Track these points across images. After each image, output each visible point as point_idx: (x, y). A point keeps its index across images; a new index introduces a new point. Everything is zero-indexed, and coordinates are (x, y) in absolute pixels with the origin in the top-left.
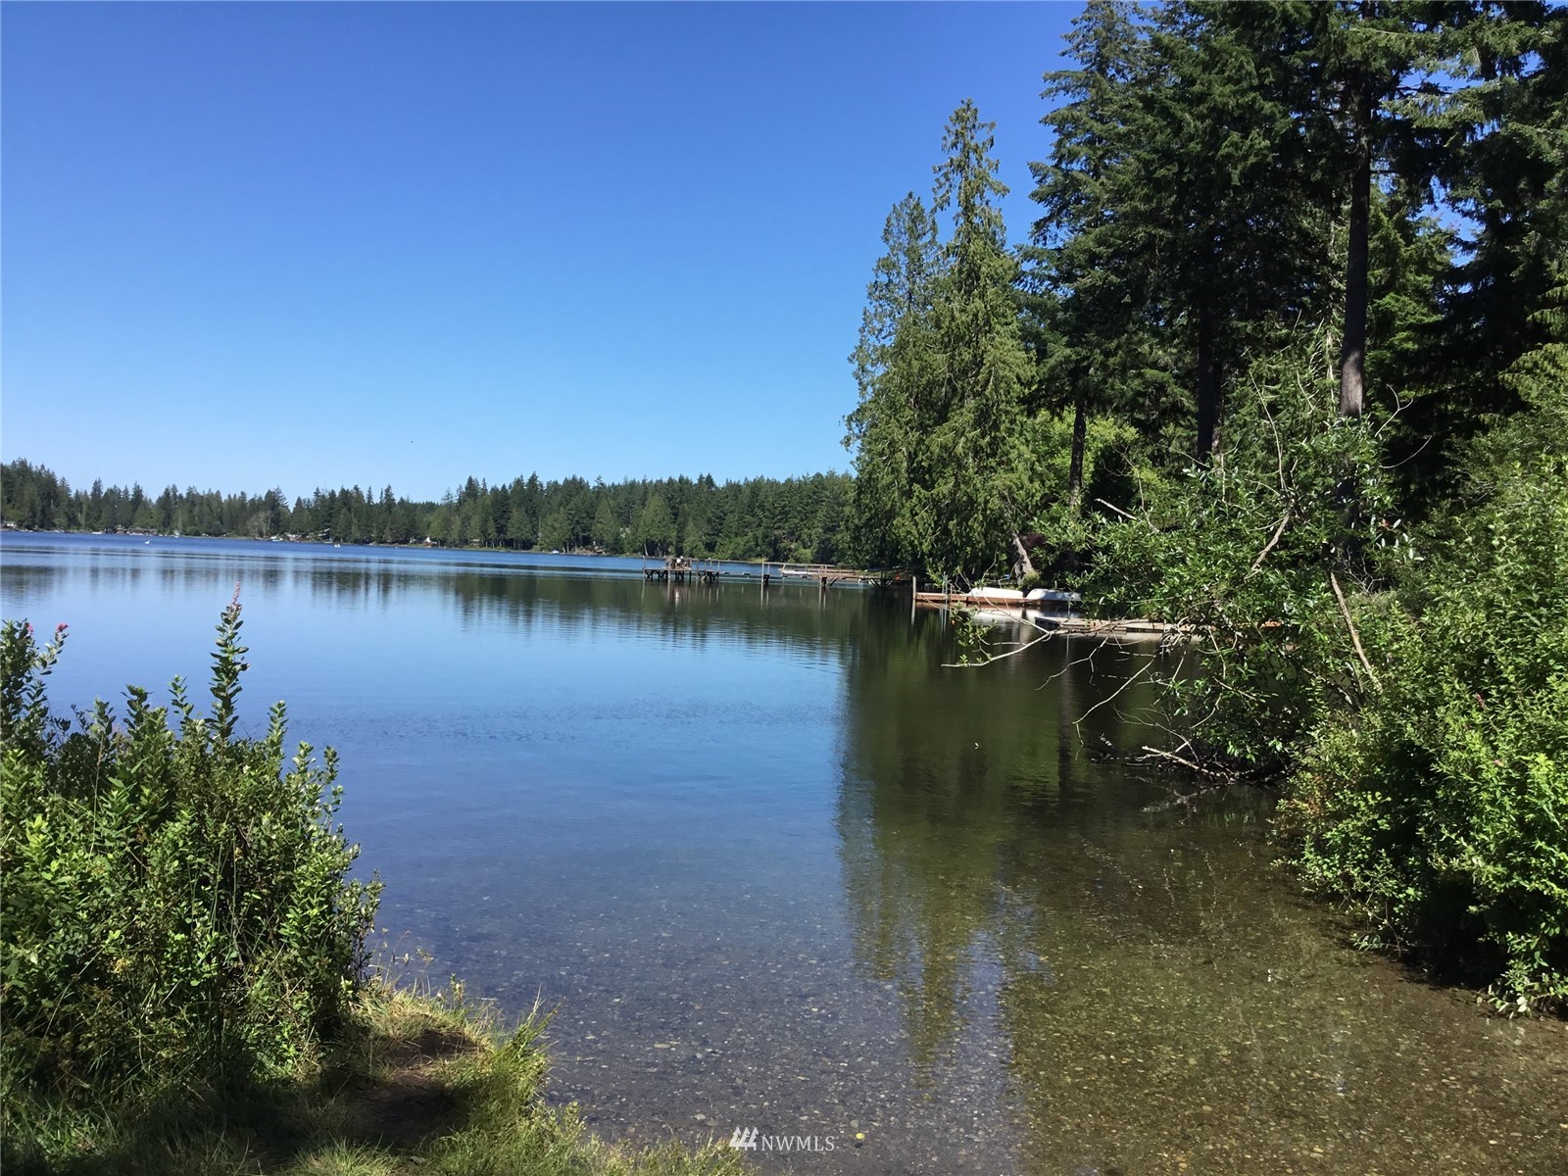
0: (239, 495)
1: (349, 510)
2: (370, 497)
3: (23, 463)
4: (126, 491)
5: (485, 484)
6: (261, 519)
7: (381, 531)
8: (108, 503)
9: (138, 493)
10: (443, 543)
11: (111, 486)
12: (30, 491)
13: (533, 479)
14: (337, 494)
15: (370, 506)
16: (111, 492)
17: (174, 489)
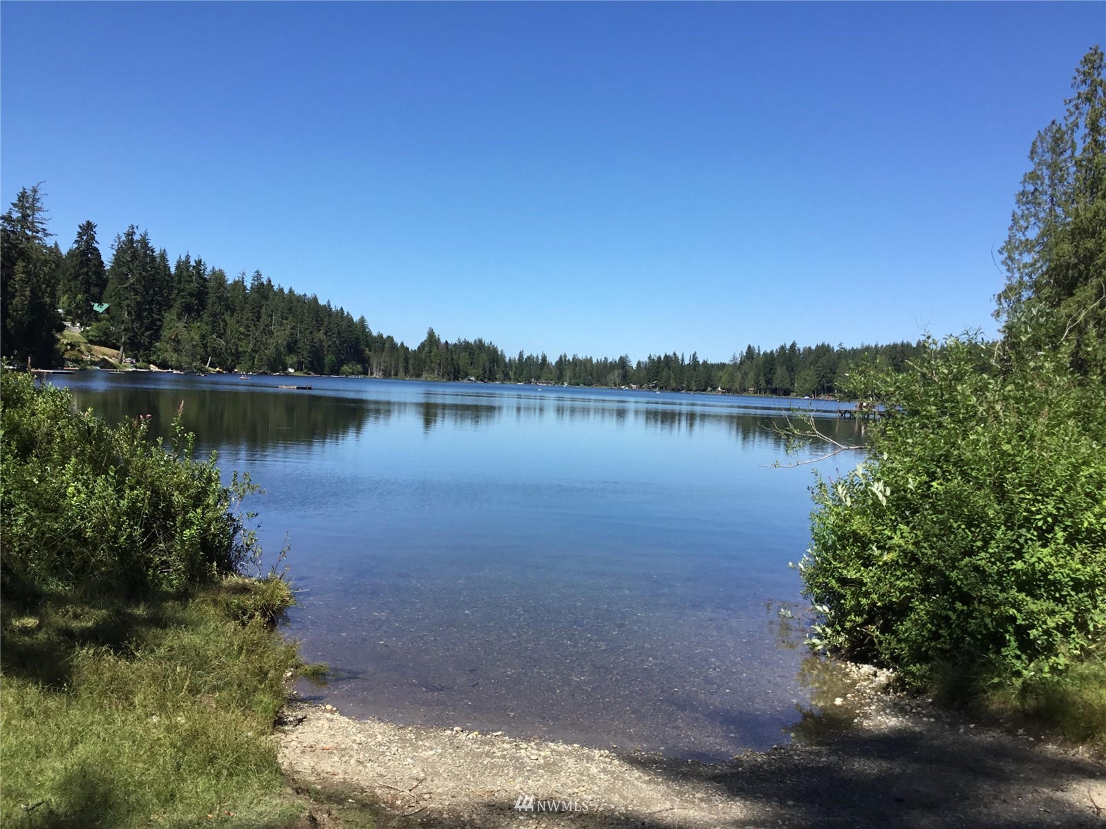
0: (603, 359)
1: (669, 369)
2: (683, 360)
3: (480, 341)
4: (537, 357)
5: (759, 350)
6: (615, 375)
7: (689, 383)
8: (527, 365)
9: (544, 358)
10: (729, 390)
11: (529, 355)
12: (484, 357)
13: (793, 345)
14: (662, 358)
15: (683, 366)
16: (529, 358)
17: (565, 356)
